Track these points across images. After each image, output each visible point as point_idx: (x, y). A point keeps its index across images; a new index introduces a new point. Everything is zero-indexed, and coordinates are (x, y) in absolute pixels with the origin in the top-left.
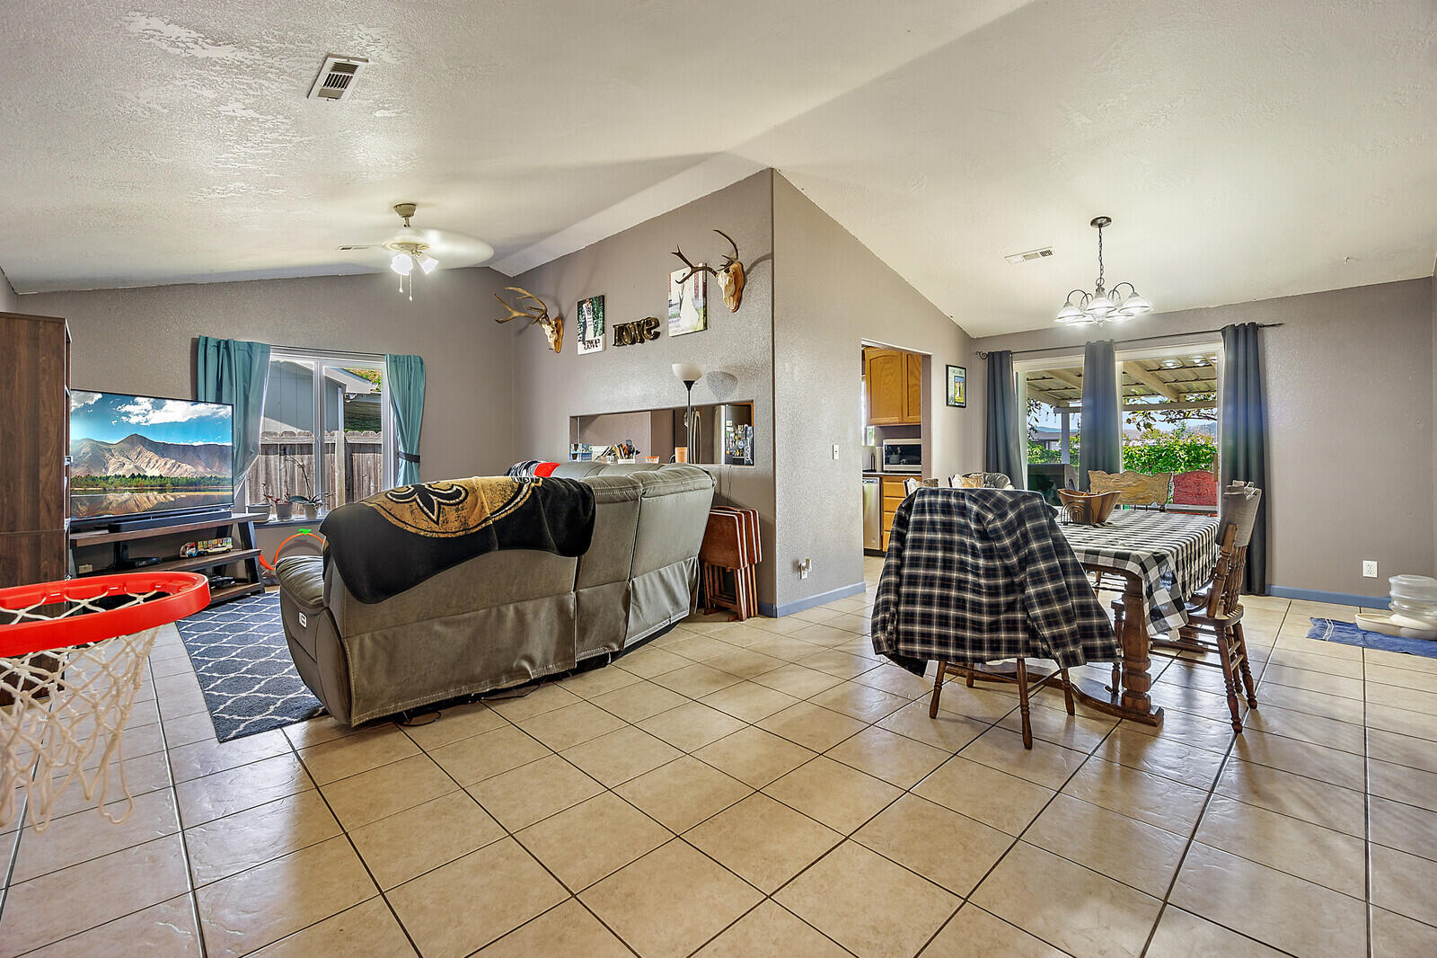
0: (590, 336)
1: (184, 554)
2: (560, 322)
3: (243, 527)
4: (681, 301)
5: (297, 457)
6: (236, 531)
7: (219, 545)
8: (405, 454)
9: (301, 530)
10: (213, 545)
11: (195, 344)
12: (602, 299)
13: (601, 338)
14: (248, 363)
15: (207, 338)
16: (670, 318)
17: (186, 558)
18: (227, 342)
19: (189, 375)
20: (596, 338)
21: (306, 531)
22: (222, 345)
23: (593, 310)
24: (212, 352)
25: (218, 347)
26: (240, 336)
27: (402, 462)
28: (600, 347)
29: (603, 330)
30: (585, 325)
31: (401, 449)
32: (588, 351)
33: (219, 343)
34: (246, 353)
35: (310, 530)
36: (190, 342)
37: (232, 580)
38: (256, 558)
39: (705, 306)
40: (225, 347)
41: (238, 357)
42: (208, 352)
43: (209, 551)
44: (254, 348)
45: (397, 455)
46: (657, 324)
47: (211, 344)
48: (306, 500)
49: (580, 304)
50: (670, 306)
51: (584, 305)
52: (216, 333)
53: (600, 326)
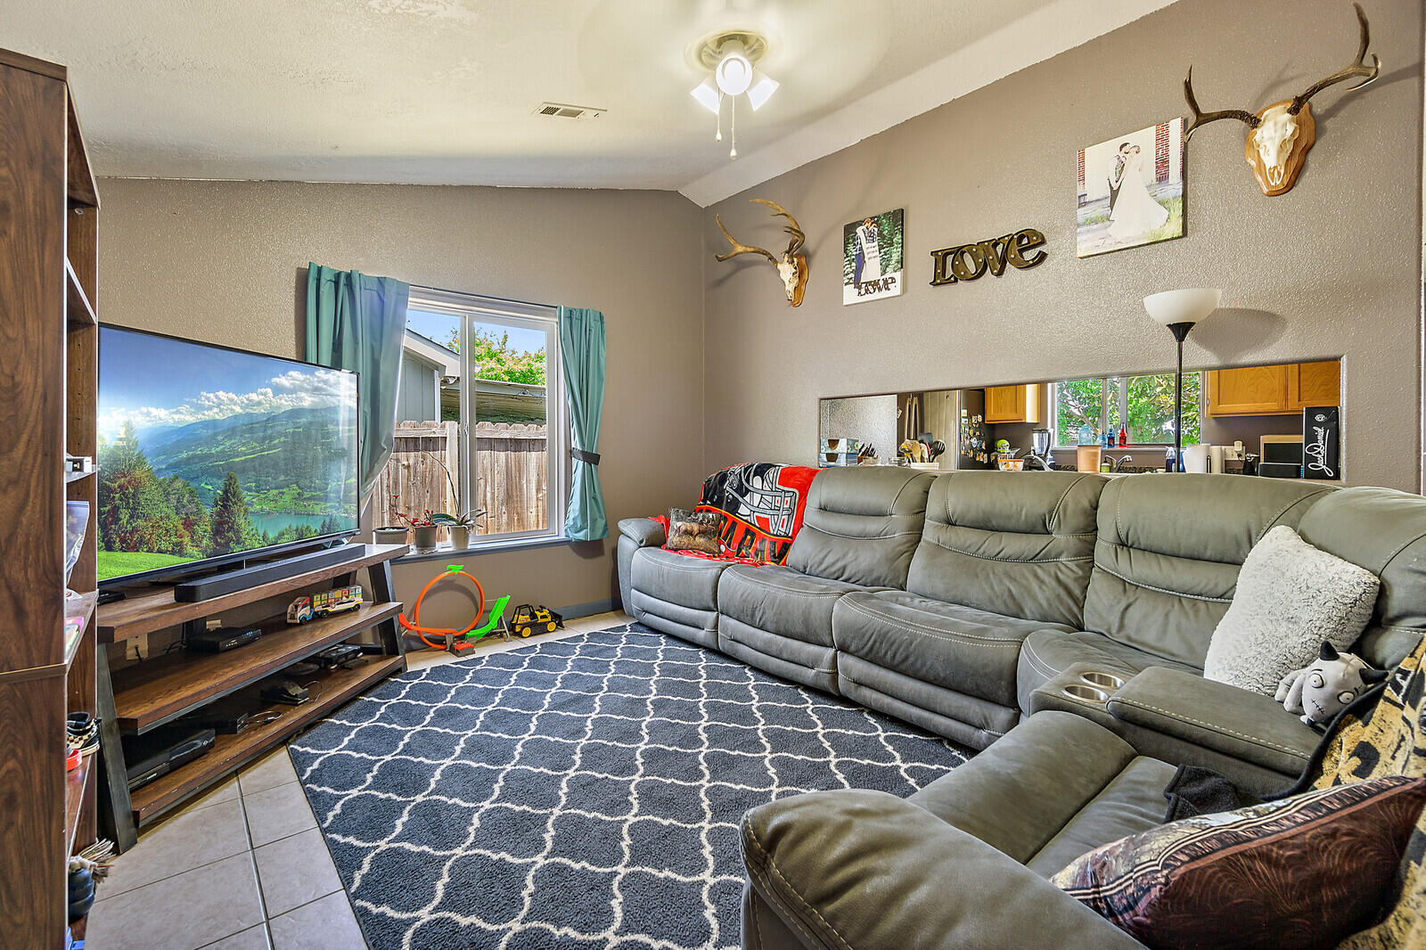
0: (872, 271)
1: (293, 617)
2: (803, 260)
3: (377, 571)
4: (1114, 194)
5: (402, 455)
6: (364, 576)
7: (344, 598)
8: (583, 452)
9: (449, 567)
10: (338, 599)
11: (303, 278)
12: (898, 217)
13: (898, 276)
14: (377, 311)
15: (320, 270)
16: (1079, 225)
17: (296, 625)
18: (349, 276)
19: (293, 326)
20: (887, 276)
21: (456, 569)
22: (343, 280)
23: (880, 234)
24: (327, 289)
25: (337, 283)
26: (368, 267)
27: (578, 465)
28: (895, 290)
29: (901, 262)
30: (860, 260)
31: (576, 444)
32: (868, 297)
33: (338, 275)
34: (375, 294)
35: (461, 567)
36: (294, 274)
37: (358, 652)
38: (395, 618)
39: (1184, 196)
40: (345, 282)
41: (364, 298)
42: (322, 289)
43: (330, 609)
44: (387, 287)
45: (570, 453)
46: (1043, 242)
47: (327, 277)
48: (452, 519)
49: (850, 229)
50: (1081, 205)
51: (859, 231)
52: (334, 261)
53: (896, 257)
